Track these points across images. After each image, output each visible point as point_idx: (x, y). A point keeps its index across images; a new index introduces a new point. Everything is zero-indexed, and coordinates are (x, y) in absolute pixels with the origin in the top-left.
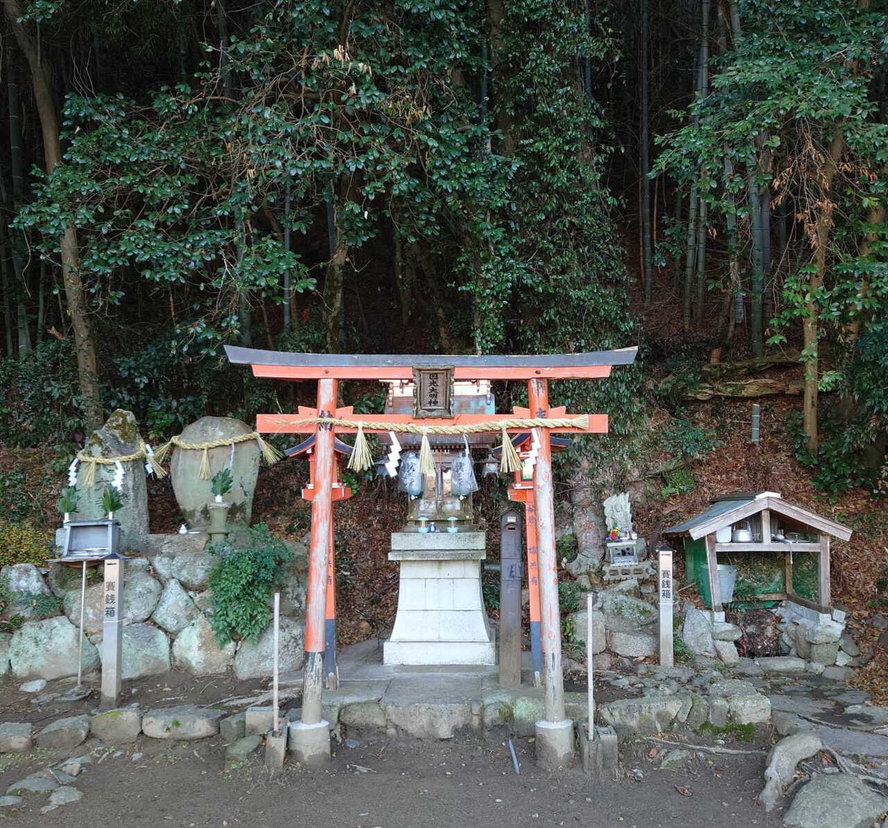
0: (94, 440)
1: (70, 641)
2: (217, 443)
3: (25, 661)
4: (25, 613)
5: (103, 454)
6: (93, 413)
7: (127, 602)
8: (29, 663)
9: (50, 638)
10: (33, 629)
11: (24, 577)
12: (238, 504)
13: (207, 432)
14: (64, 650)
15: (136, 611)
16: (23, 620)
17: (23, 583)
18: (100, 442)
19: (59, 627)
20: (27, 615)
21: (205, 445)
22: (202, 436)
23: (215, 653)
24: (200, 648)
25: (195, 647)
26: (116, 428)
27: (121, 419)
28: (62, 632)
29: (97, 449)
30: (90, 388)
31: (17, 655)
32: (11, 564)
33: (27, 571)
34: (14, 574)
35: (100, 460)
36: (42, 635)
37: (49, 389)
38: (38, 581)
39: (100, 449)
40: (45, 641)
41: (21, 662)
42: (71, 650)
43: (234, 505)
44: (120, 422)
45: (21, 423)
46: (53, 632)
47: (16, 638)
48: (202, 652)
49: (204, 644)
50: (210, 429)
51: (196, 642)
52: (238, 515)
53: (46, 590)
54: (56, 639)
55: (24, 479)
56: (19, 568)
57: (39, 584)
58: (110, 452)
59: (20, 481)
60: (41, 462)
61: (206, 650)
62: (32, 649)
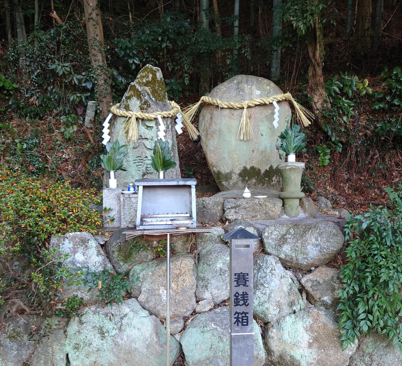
0: (132, 92)
1: (148, 335)
2: (258, 101)
3: (87, 356)
4: (84, 294)
5: (142, 109)
6: (103, 82)
7: (203, 279)
8: (92, 359)
9: (120, 329)
10: (96, 317)
11: (81, 250)
12: (274, 167)
13: (243, 90)
14: (139, 345)
15: (215, 292)
16: (82, 304)
17: (79, 257)
18: (139, 95)
19: (131, 315)
20: (86, 297)
21: (245, 104)
22: (238, 94)
23: (331, 352)
24: (310, 345)
25: (305, 344)
26: (146, 84)
27: (151, 76)
28: (136, 321)
29: (135, 103)
30: (100, 57)
31: (76, 347)
32: (64, 232)
33: (84, 242)
34: (67, 246)
35: (140, 114)
36: (109, 325)
37: (53, 67)
38: (99, 254)
39: (138, 103)
40: (114, 332)
41: (82, 357)
42: (148, 346)
43: (271, 167)
44: (150, 79)
45: (29, 98)
46: (125, 321)
47: (73, 327)
48: (314, 351)
49: (316, 339)
50: (246, 87)
51: (305, 338)
52: (274, 178)
53: (109, 265)
54: (129, 331)
55: (39, 143)
56: (74, 237)
57: (100, 259)
58: (149, 106)
59: (36, 145)
60: (51, 131)
61: (319, 348)
62: (97, 341)
